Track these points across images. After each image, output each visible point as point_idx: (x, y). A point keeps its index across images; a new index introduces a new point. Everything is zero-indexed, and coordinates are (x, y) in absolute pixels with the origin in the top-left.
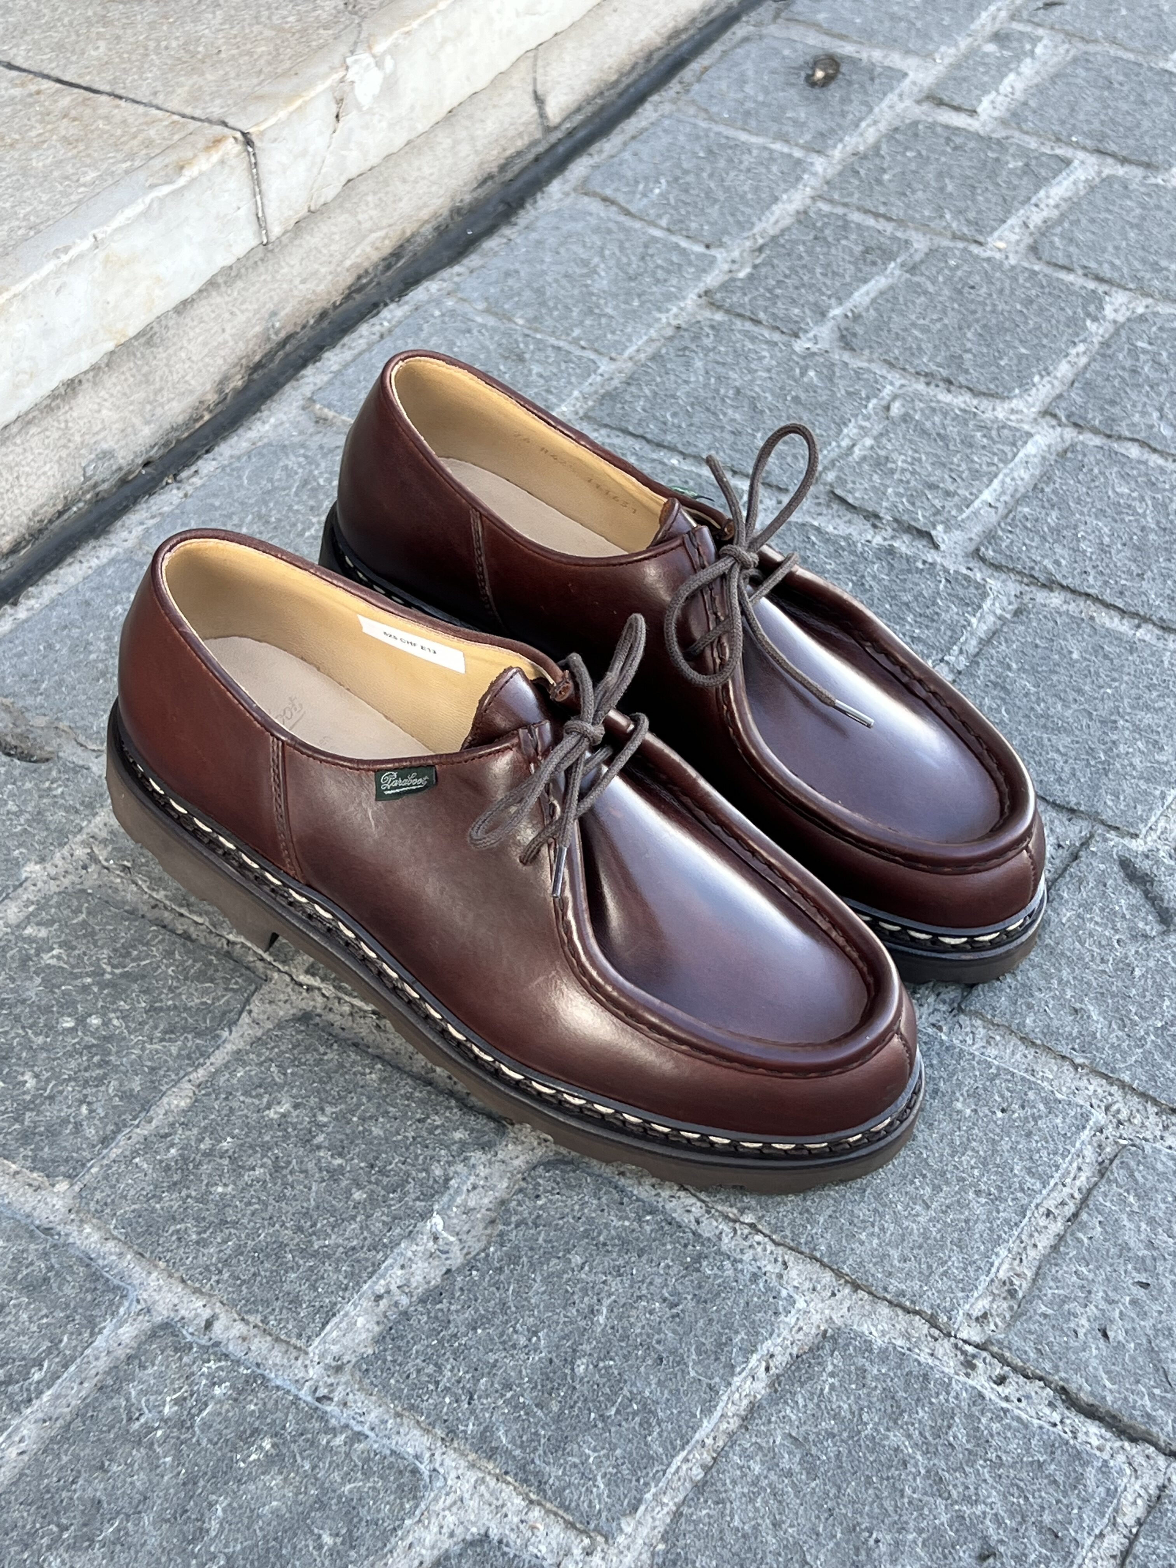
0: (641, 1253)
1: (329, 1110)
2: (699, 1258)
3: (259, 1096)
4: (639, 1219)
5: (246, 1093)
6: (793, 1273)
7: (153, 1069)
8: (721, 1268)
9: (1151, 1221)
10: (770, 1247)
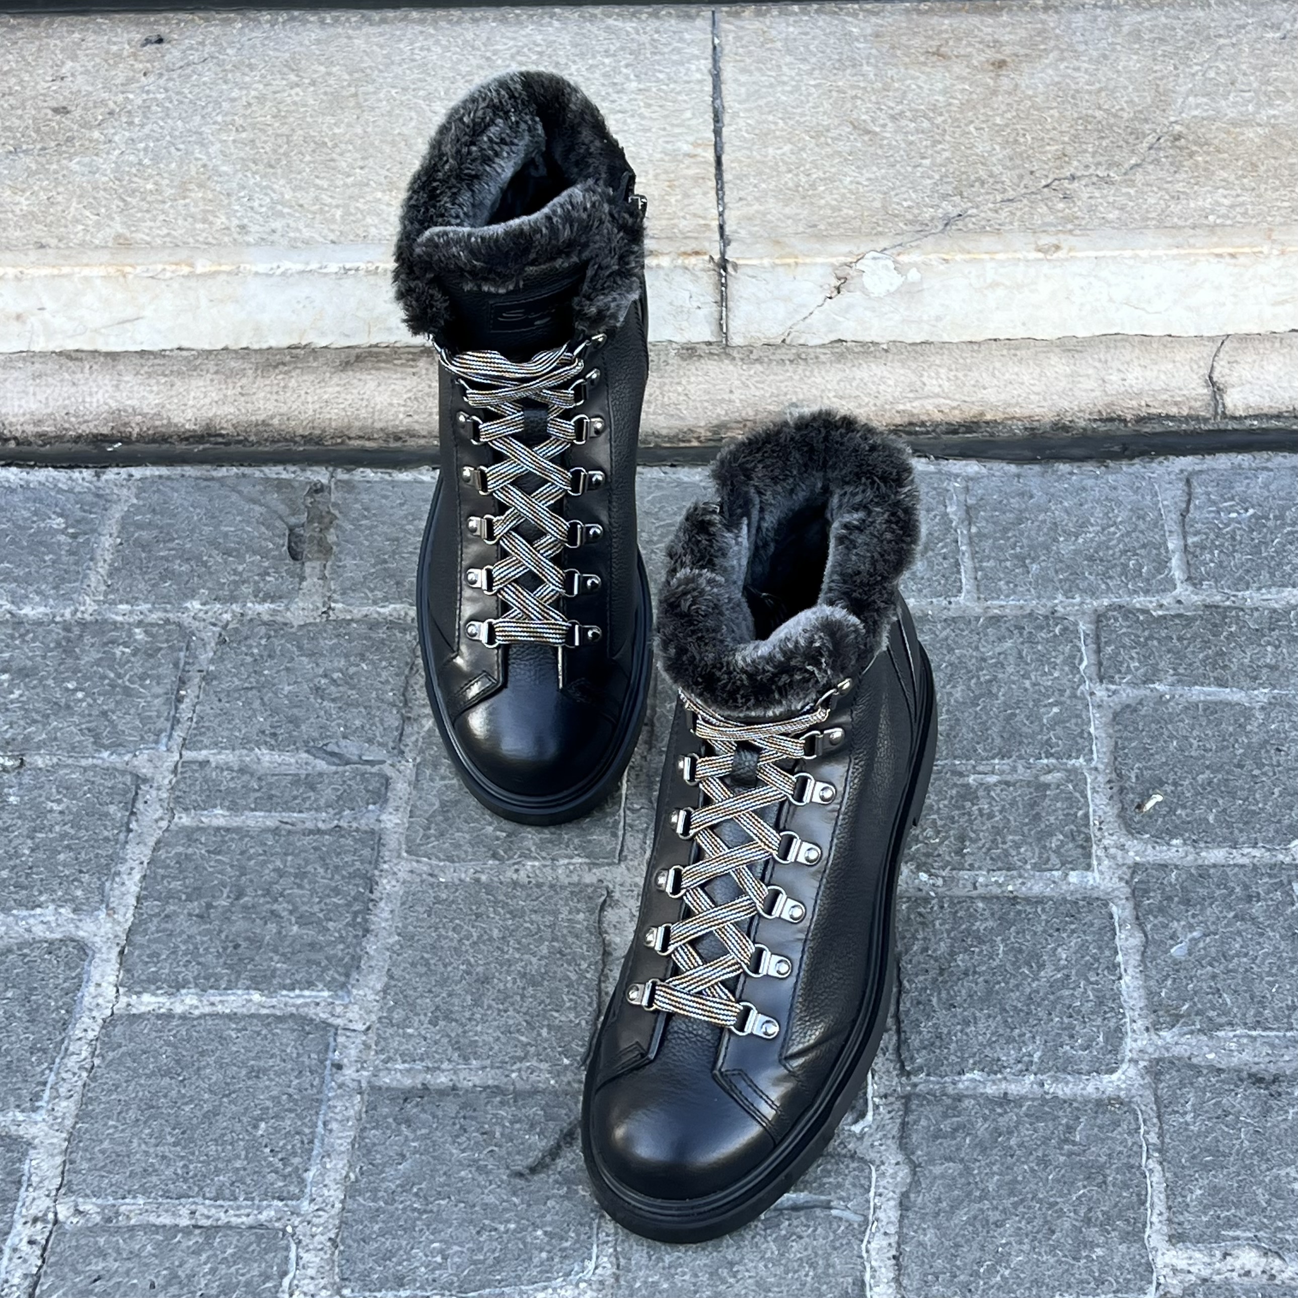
0: (32, 1021)
1: (67, 828)
2: (44, 1051)
3: (59, 793)
4: (58, 1008)
5: (58, 787)
6: (64, 1104)
7: (56, 739)
8: (40, 1063)
9: (213, 1271)
10: (80, 1083)
